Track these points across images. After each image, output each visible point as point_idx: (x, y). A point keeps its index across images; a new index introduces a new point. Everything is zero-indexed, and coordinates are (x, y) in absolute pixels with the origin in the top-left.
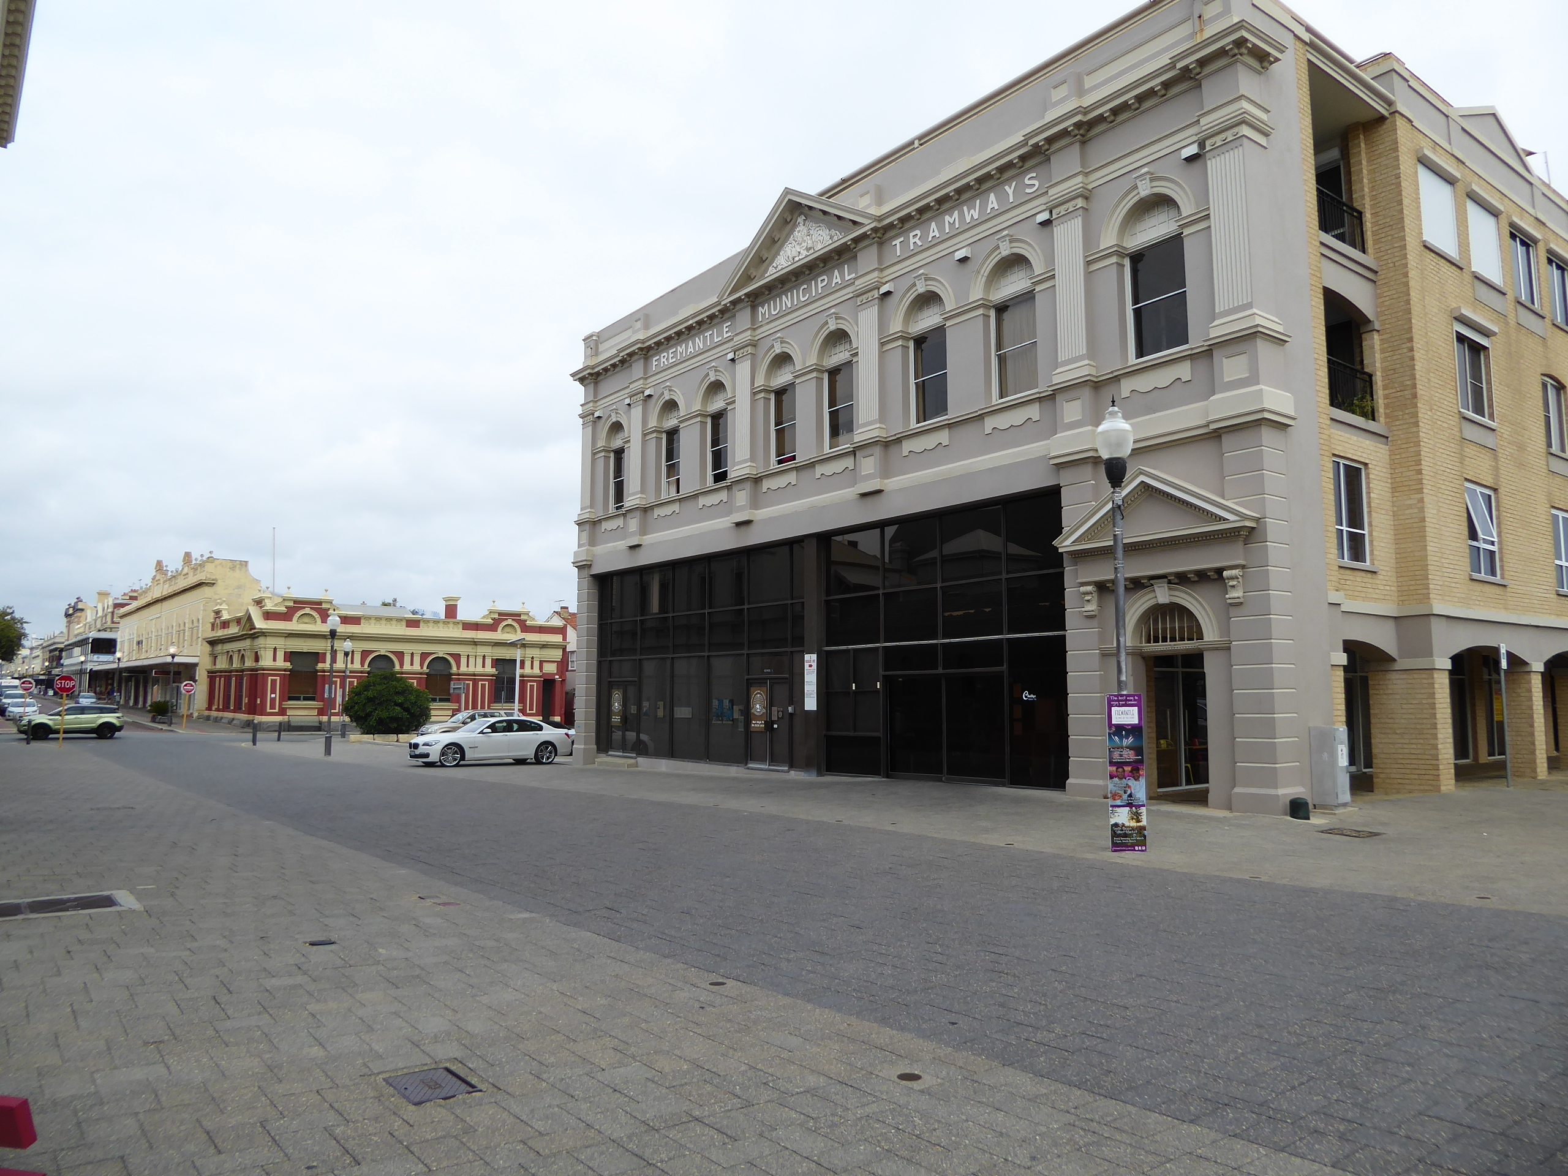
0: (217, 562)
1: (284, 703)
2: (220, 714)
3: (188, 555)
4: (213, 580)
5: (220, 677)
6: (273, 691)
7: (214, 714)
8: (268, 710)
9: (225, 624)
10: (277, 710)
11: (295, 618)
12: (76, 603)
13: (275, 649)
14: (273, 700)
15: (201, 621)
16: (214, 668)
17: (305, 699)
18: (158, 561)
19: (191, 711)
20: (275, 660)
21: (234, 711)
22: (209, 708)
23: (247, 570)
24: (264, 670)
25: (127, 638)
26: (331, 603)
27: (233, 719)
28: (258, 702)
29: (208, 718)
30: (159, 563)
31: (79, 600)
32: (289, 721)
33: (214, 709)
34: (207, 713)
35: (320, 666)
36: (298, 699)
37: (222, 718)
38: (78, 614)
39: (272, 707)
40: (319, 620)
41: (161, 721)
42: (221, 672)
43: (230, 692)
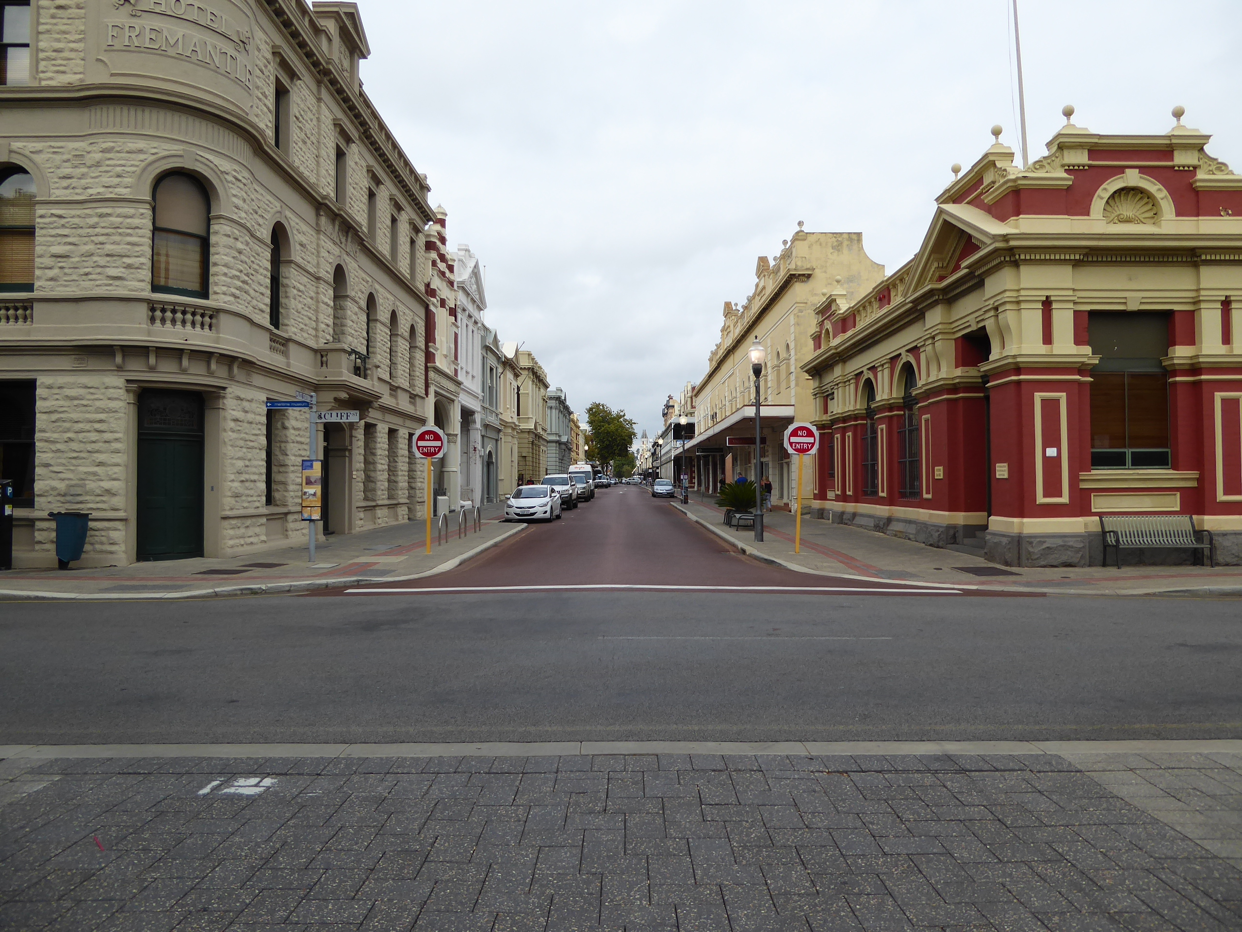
0: (811, 239)
1: (1083, 475)
2: (850, 507)
3: (763, 260)
4: (807, 269)
5: (844, 431)
6: (1051, 439)
7: (833, 506)
8: (1041, 499)
9: (846, 322)
10: (1065, 499)
11: (1098, 205)
12: (668, 401)
13: (1047, 304)
14: (1052, 465)
15: (792, 346)
16: (826, 418)
17: (1140, 461)
18: (725, 303)
19: (785, 500)
20: (1048, 338)
21: (890, 501)
22: (821, 495)
23: (861, 249)
24: (1018, 369)
25: (702, 416)
26: (1201, 150)
27: (889, 520)
28: (1002, 471)
29: (821, 514)
30: (728, 305)
31: (670, 397)
32: (1104, 533)
33: (830, 495)
34: (817, 504)
35: (1181, 353)
36: (1117, 461)
37: (854, 515)
38: (670, 411)
39: (1053, 488)
40: (1167, 206)
41: (742, 522)
42: (844, 419)
43: (874, 458)
